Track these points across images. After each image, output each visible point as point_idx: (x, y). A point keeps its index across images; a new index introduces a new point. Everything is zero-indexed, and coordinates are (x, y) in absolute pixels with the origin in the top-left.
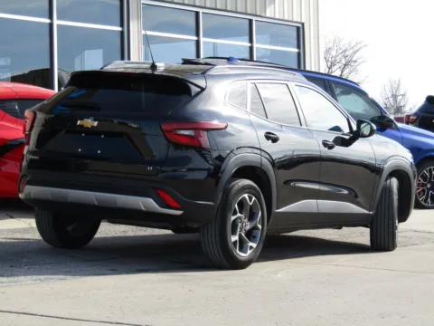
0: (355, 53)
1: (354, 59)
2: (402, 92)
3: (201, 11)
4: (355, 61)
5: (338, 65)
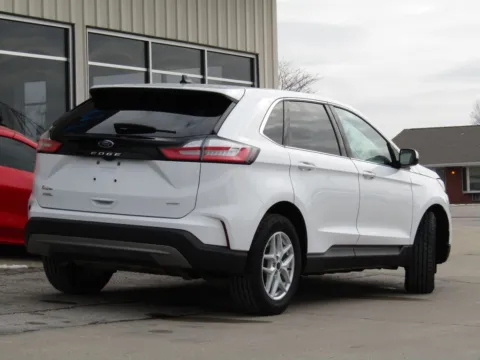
3: (151, 41)
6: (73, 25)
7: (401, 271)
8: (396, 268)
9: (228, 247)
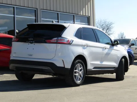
0: (110, 26)
1: (110, 27)
2: (124, 37)
3: (59, 13)
4: (110, 28)
5: (105, 29)
6: (37, 9)
7: (115, 74)
8: (113, 73)
9: (64, 67)
